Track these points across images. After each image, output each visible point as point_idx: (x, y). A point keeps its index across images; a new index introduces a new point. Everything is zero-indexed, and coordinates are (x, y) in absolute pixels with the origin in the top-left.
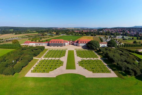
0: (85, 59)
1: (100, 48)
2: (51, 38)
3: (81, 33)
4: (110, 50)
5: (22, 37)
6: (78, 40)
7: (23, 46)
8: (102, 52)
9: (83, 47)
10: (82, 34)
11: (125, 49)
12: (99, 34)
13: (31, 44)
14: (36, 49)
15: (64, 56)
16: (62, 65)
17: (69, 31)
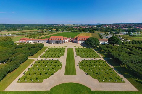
0: (85, 59)
1: (100, 46)
2: (51, 35)
3: (79, 30)
4: (112, 48)
5: (18, 34)
6: (77, 36)
7: (18, 44)
8: (103, 51)
9: (82, 44)
10: (81, 30)
11: (135, 47)
12: (97, 30)
13: (28, 41)
14: (34, 47)
15: (63, 55)
16: (61, 69)
17: (68, 27)
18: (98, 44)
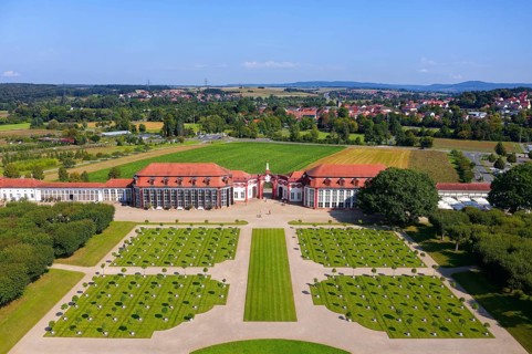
1: (438, 216)
3: (330, 127)
6: (309, 166)
9: (340, 212)
10: (341, 131)
15: (231, 255)
16: (223, 302)
18: (430, 208)
